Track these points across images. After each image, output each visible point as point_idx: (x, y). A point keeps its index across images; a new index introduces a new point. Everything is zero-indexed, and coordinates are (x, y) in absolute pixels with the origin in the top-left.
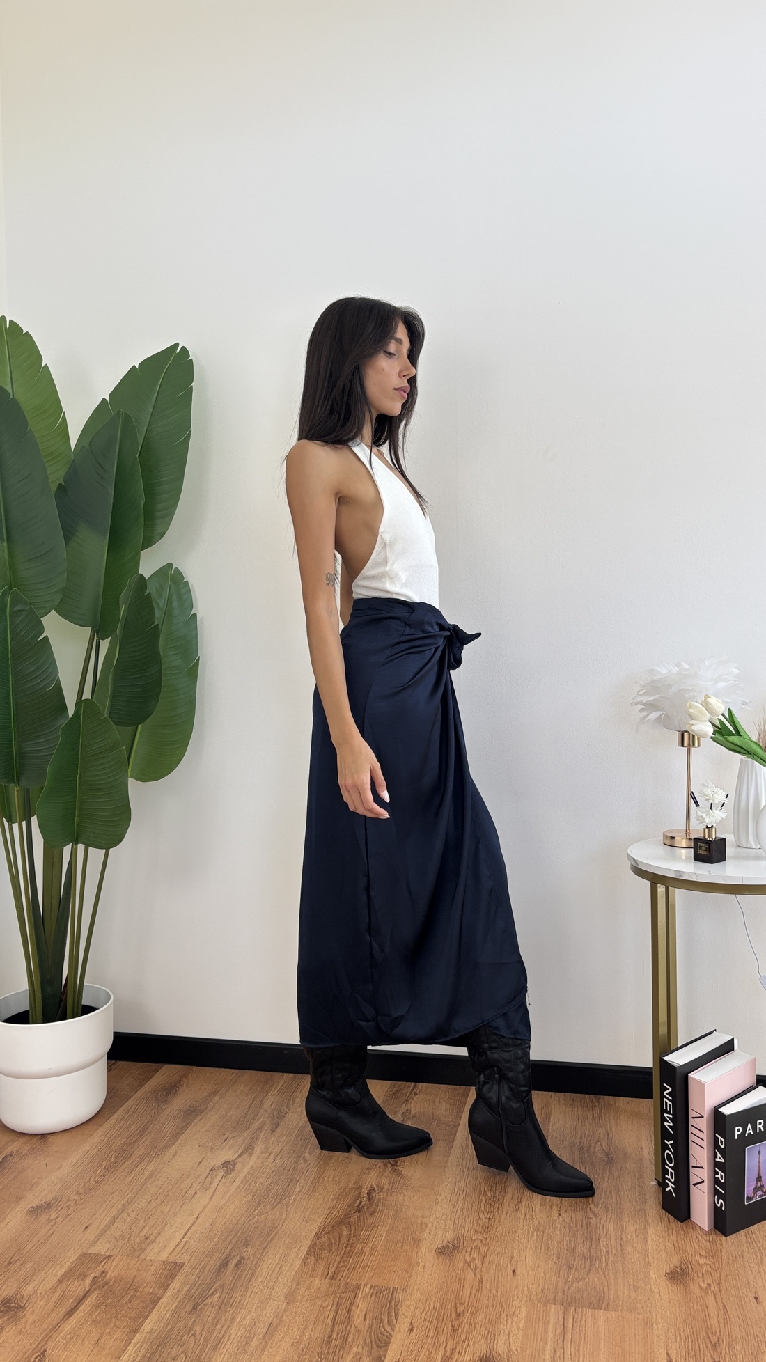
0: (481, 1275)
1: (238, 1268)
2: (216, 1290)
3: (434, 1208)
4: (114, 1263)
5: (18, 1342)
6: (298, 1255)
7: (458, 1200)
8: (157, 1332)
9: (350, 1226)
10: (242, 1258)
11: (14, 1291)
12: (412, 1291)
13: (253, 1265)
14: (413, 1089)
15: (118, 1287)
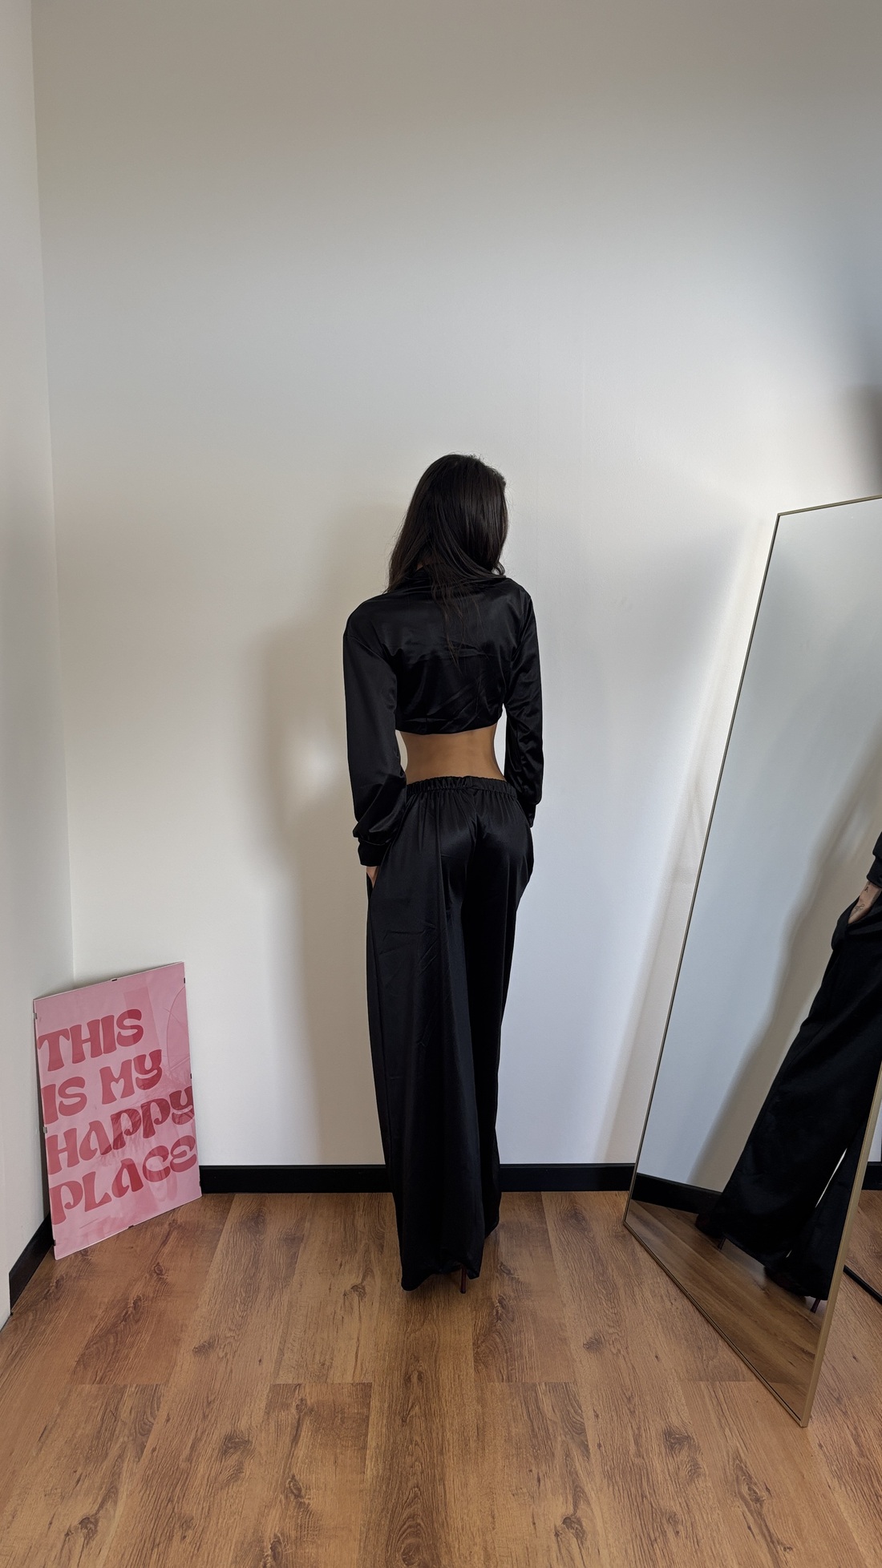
0: (631, 1363)
1: (422, 1382)
2: (413, 1404)
3: (564, 1309)
4: (308, 1390)
5: (264, 1473)
6: (468, 1365)
7: (580, 1300)
8: (383, 1447)
9: (499, 1333)
10: (420, 1373)
11: (230, 1426)
12: (581, 1383)
13: (434, 1377)
15: (324, 1411)
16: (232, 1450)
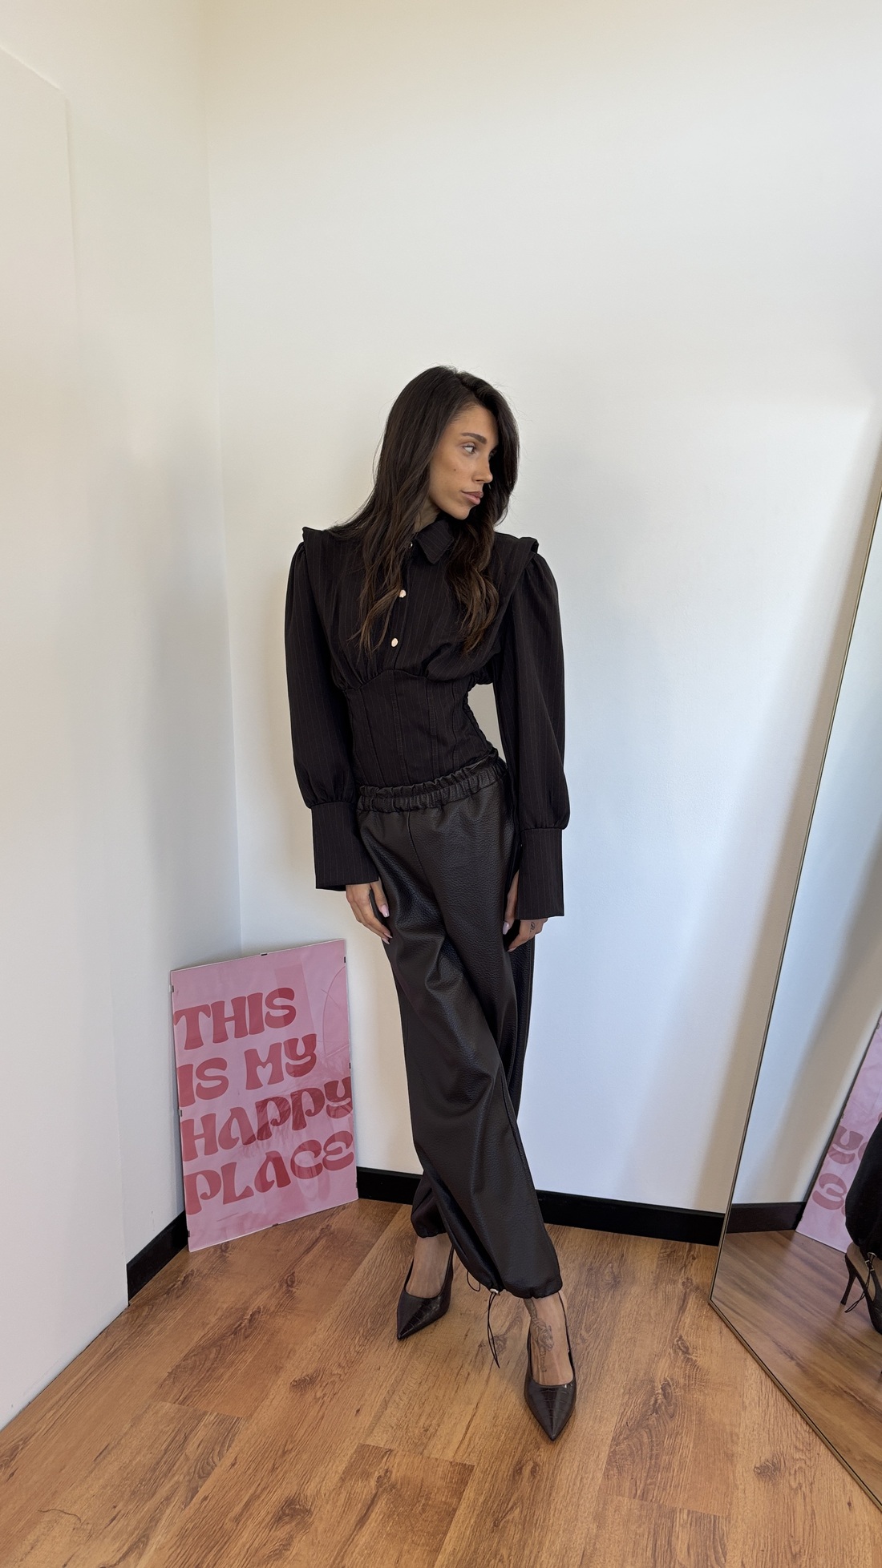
0: (812, 1507)
1: (534, 1477)
2: (515, 1504)
3: (743, 1413)
4: (397, 1460)
5: (313, 1556)
6: (598, 1465)
7: (768, 1404)
8: (460, 1554)
9: (650, 1431)
10: (536, 1465)
11: (296, 1488)
12: (736, 1521)
13: (551, 1472)
14: (690, 1251)
15: (407, 1491)
16: (287, 1519)
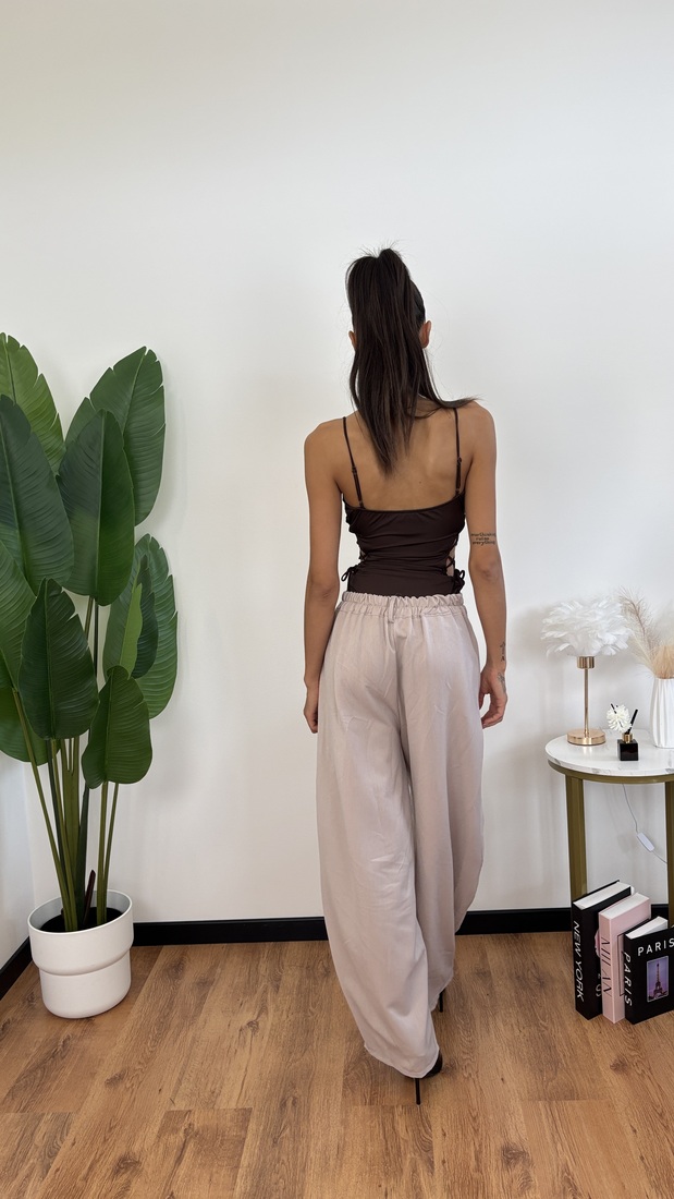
0: (479, 1085)
1: (295, 1106)
2: (285, 1126)
4: (196, 1116)
5: (148, 1190)
6: (337, 1090)
8: (254, 1167)
10: (295, 1099)
11: (125, 1149)
12: (434, 1105)
13: (306, 1102)
15: (207, 1134)
16: (123, 1171)
